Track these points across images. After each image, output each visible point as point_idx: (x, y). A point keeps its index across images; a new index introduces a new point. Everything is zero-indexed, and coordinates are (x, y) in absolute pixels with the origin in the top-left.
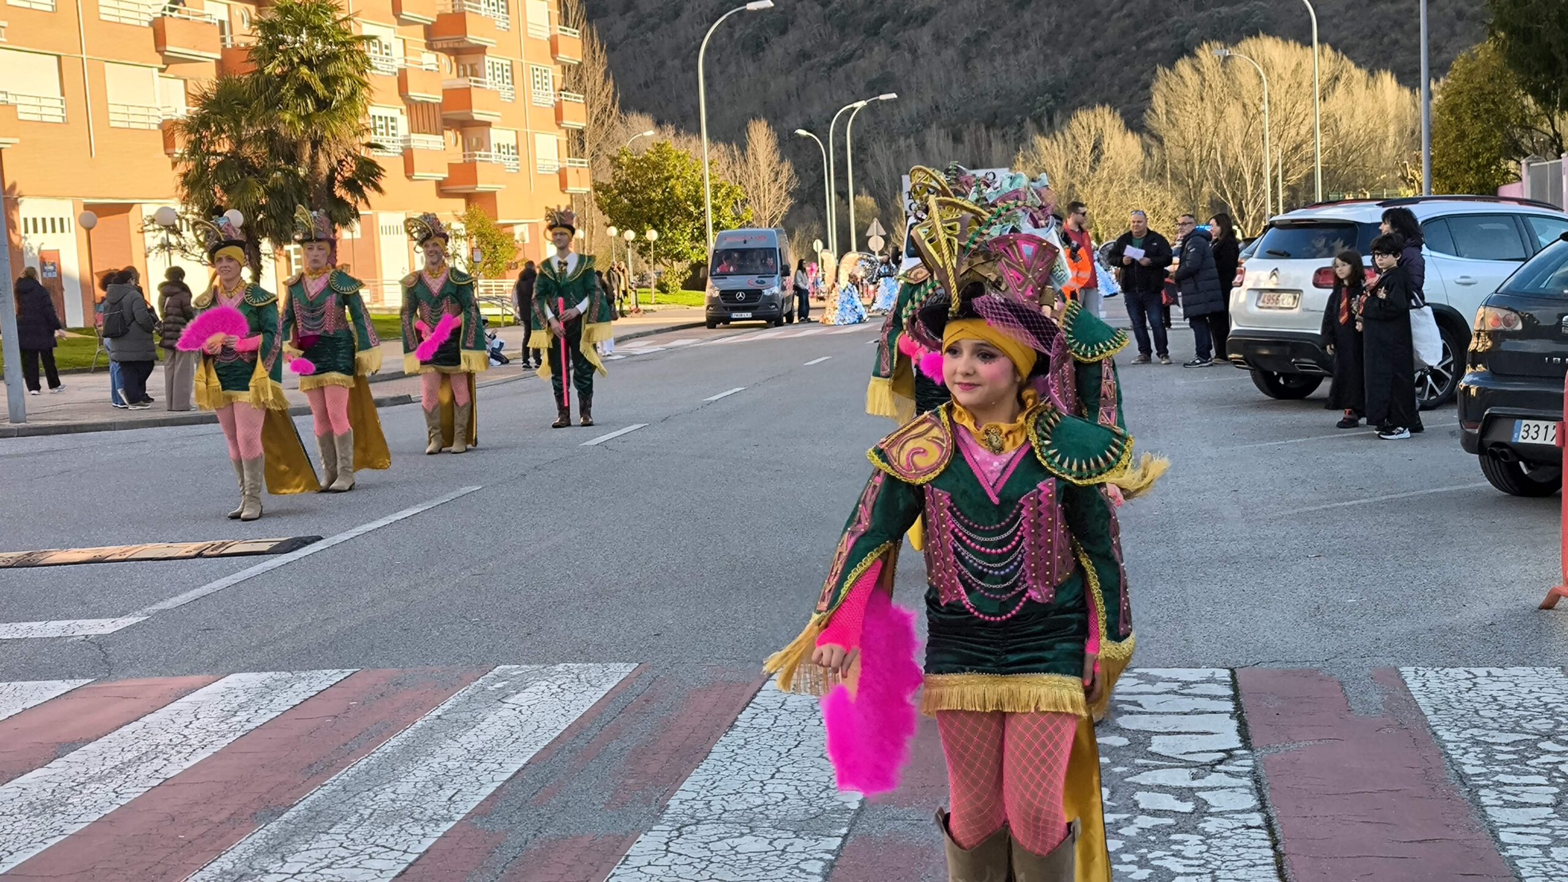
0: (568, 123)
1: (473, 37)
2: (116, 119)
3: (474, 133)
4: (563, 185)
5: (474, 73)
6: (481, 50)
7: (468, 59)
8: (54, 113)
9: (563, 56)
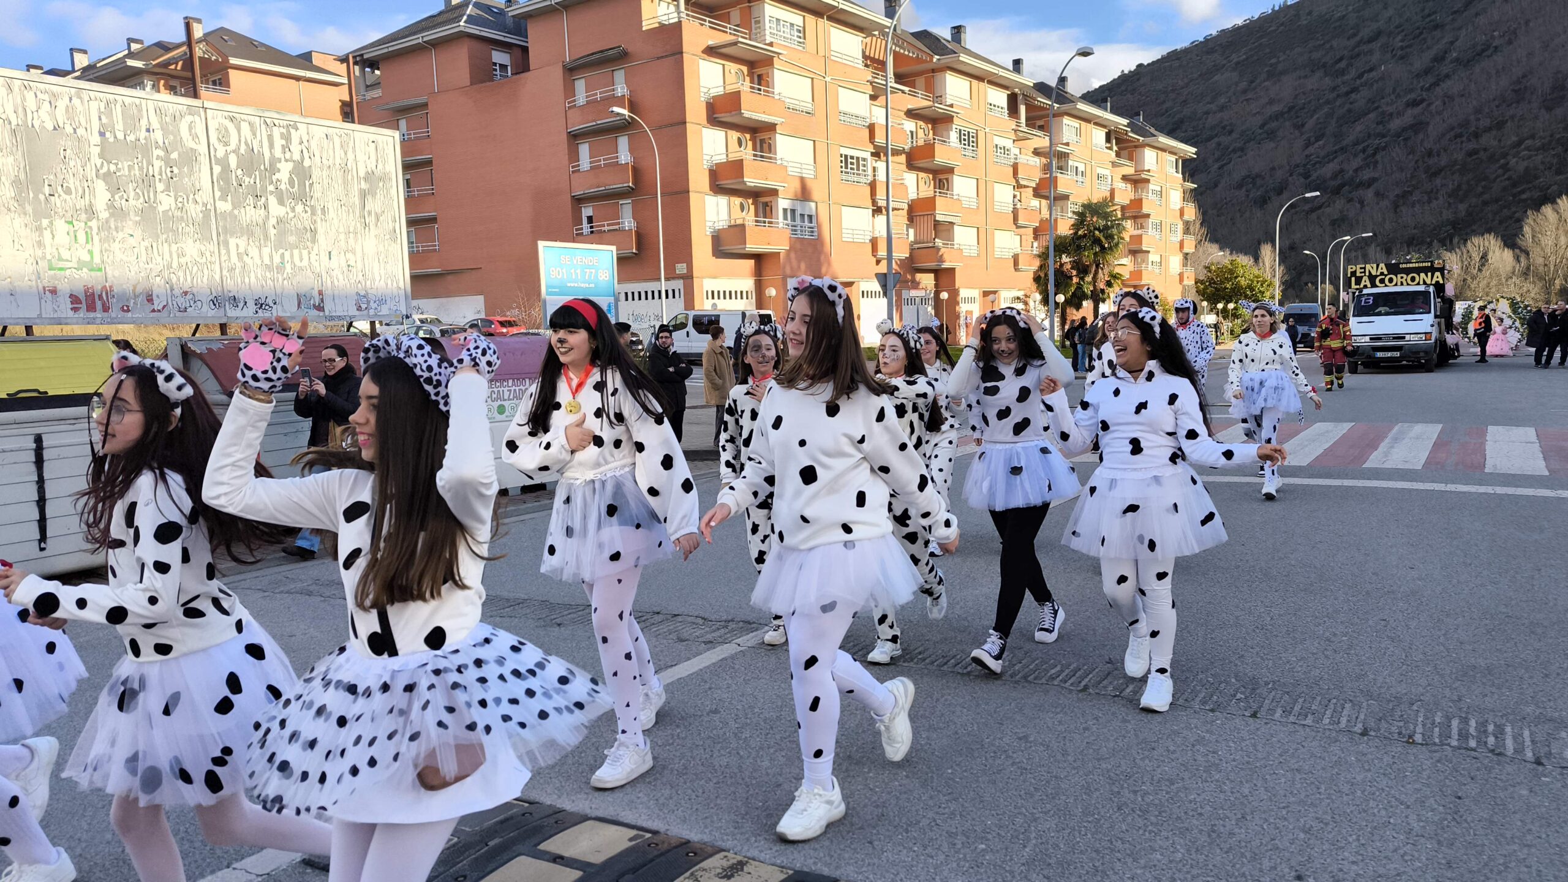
0: (1186, 250)
1: (1145, 210)
2: (998, 254)
3: (1140, 256)
4: (1181, 280)
5: (1142, 227)
6: (1148, 216)
7: (1140, 221)
8: (974, 253)
9: (1186, 217)
